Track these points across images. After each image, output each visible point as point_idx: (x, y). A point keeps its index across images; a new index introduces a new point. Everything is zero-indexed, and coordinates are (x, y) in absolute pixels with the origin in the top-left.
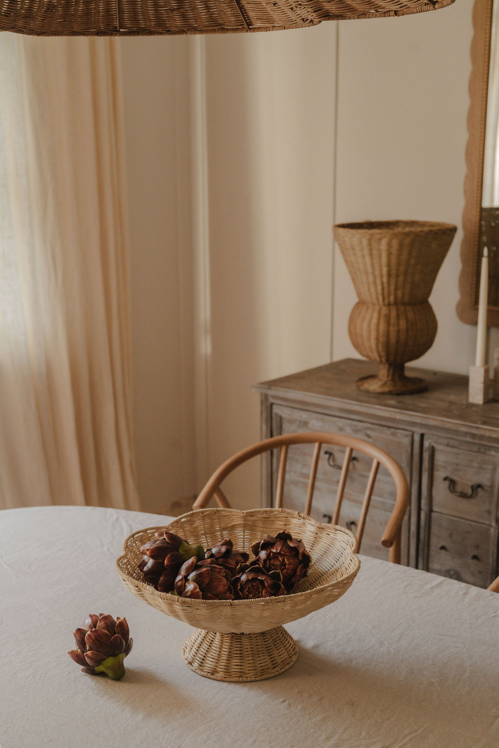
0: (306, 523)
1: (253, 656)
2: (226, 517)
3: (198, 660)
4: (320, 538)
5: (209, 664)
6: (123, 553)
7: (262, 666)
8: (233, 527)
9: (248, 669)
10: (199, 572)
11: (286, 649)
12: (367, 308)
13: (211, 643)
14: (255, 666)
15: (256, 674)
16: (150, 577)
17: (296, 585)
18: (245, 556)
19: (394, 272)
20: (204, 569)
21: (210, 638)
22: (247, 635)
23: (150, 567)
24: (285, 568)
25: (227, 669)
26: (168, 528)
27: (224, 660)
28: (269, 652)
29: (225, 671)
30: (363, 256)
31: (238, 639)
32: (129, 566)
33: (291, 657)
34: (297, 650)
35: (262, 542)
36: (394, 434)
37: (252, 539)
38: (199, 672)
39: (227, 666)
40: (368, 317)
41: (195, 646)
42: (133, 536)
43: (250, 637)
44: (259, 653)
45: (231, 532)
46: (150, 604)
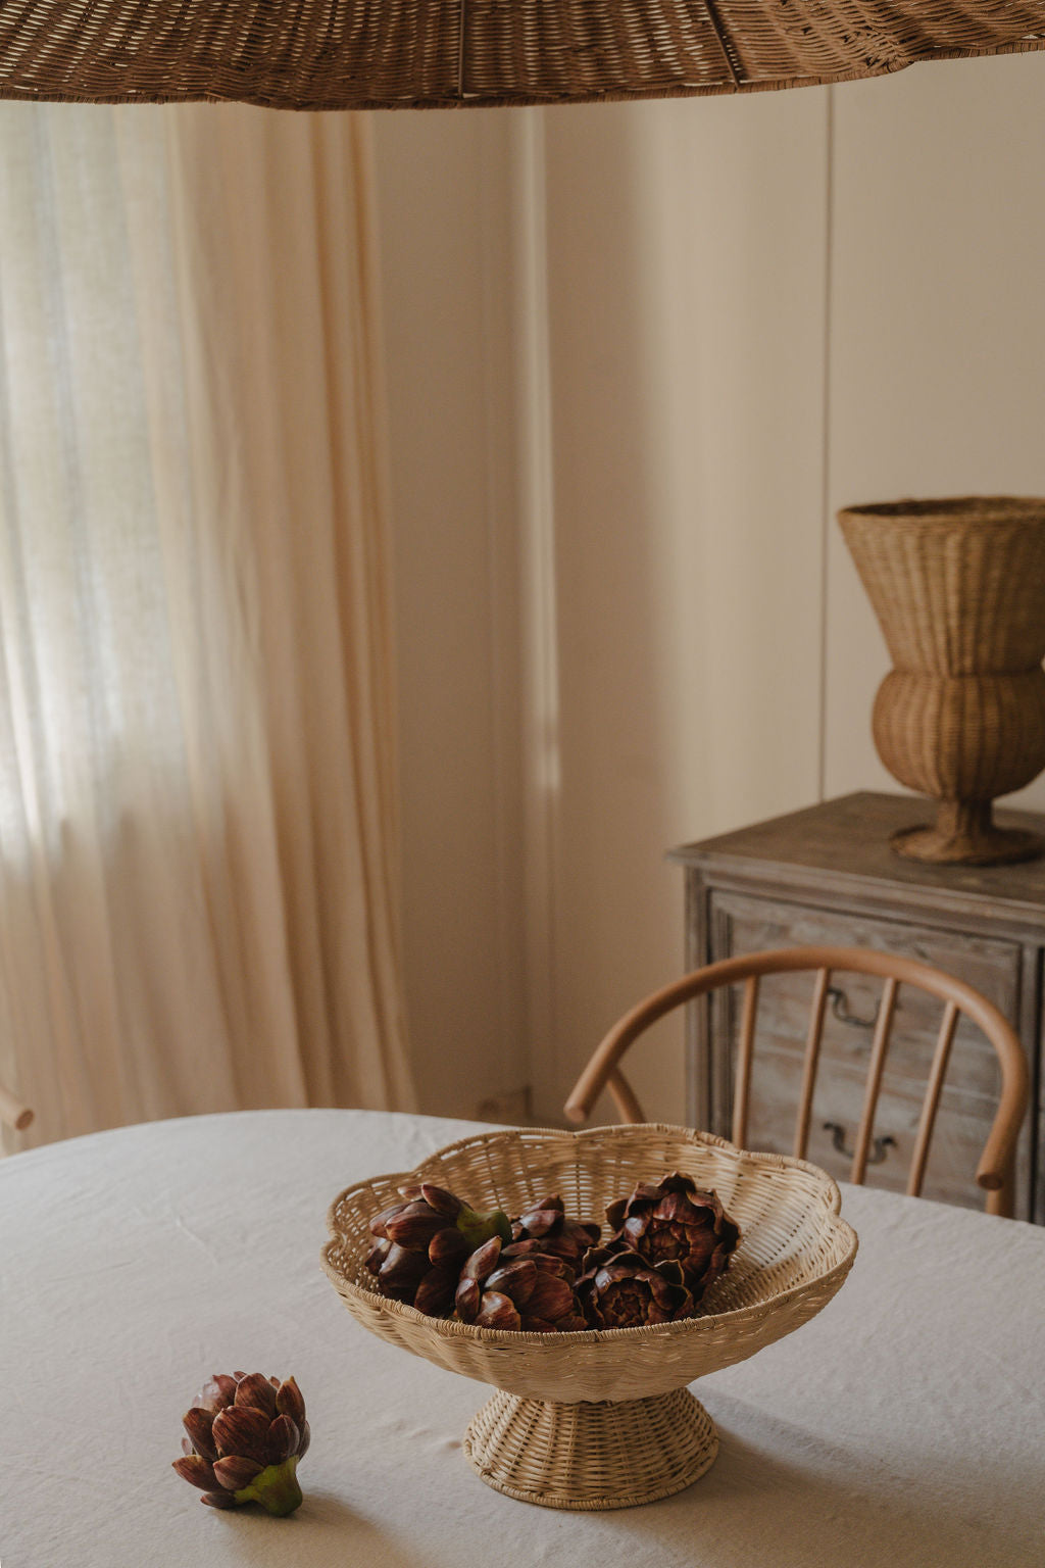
0: (714, 1154)
1: (628, 1452)
2: (538, 1148)
3: (505, 1465)
4: (749, 1184)
5: (533, 1472)
6: (330, 1237)
7: (649, 1473)
8: (554, 1169)
9: (618, 1479)
10: (512, 1270)
11: (695, 1432)
12: (915, 683)
13: (533, 1427)
14: (633, 1474)
15: (638, 1489)
16: (395, 1285)
17: (707, 1290)
18: (594, 1231)
19: (972, 605)
20: (523, 1264)
21: (530, 1415)
22: (612, 1405)
23: (393, 1264)
24: (686, 1254)
25: (573, 1482)
26: (415, 1177)
27: (565, 1461)
28: (661, 1441)
29: (570, 1486)
30: (907, 574)
31: (593, 1415)
32: (345, 1265)
33: (705, 1449)
34: (715, 1433)
35: (632, 1199)
36: (978, 949)
37: (596, 1194)
38: (511, 1491)
40: (916, 701)
41: (498, 1434)
42: (344, 1196)
43: (619, 1409)
44: (641, 1443)
45: (549, 1180)
46: (407, 1347)
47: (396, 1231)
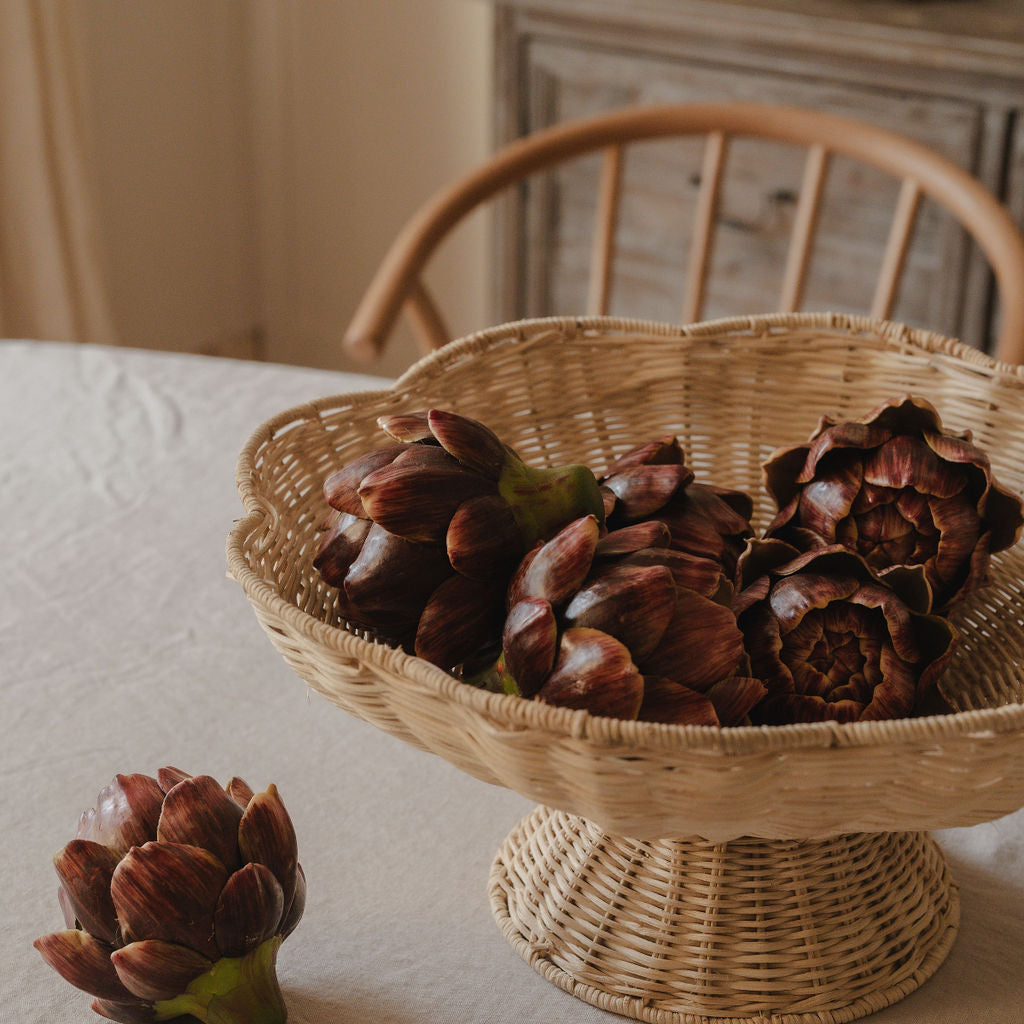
0: (941, 367)
1: (817, 926)
2: (615, 352)
3: (579, 944)
5: (633, 960)
6: (246, 510)
7: (855, 964)
8: (644, 391)
9: (799, 977)
13: (633, 874)
14: (827, 968)
15: (835, 996)
21: (628, 852)
24: (933, 554)
25: (714, 984)
26: (398, 400)
27: (697, 944)
28: (874, 903)
29: (709, 990)
31: (751, 856)
32: (275, 566)
35: (826, 445)
37: (718, 438)
38: (593, 995)
39: (713, 971)
41: (563, 882)
42: (269, 432)
44: (841, 908)
45: (632, 411)
46: (406, 736)
47: (380, 500)
